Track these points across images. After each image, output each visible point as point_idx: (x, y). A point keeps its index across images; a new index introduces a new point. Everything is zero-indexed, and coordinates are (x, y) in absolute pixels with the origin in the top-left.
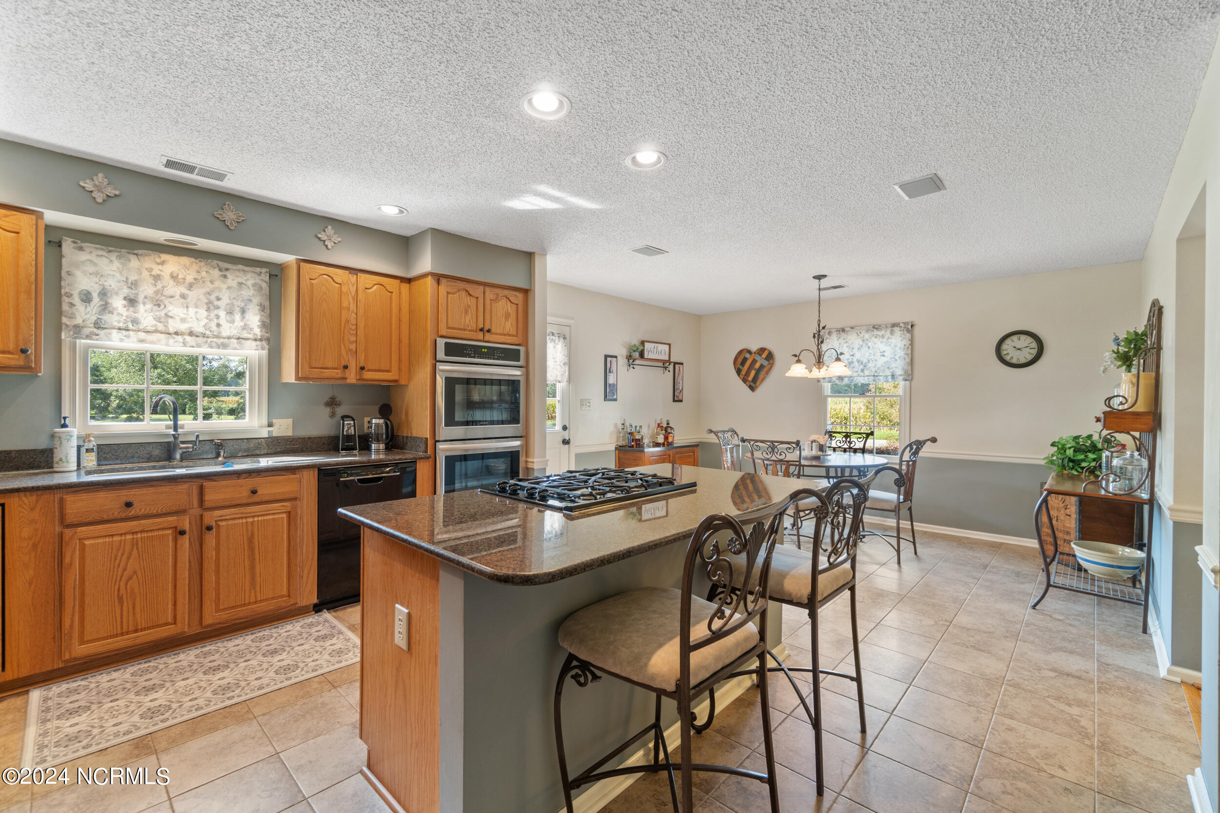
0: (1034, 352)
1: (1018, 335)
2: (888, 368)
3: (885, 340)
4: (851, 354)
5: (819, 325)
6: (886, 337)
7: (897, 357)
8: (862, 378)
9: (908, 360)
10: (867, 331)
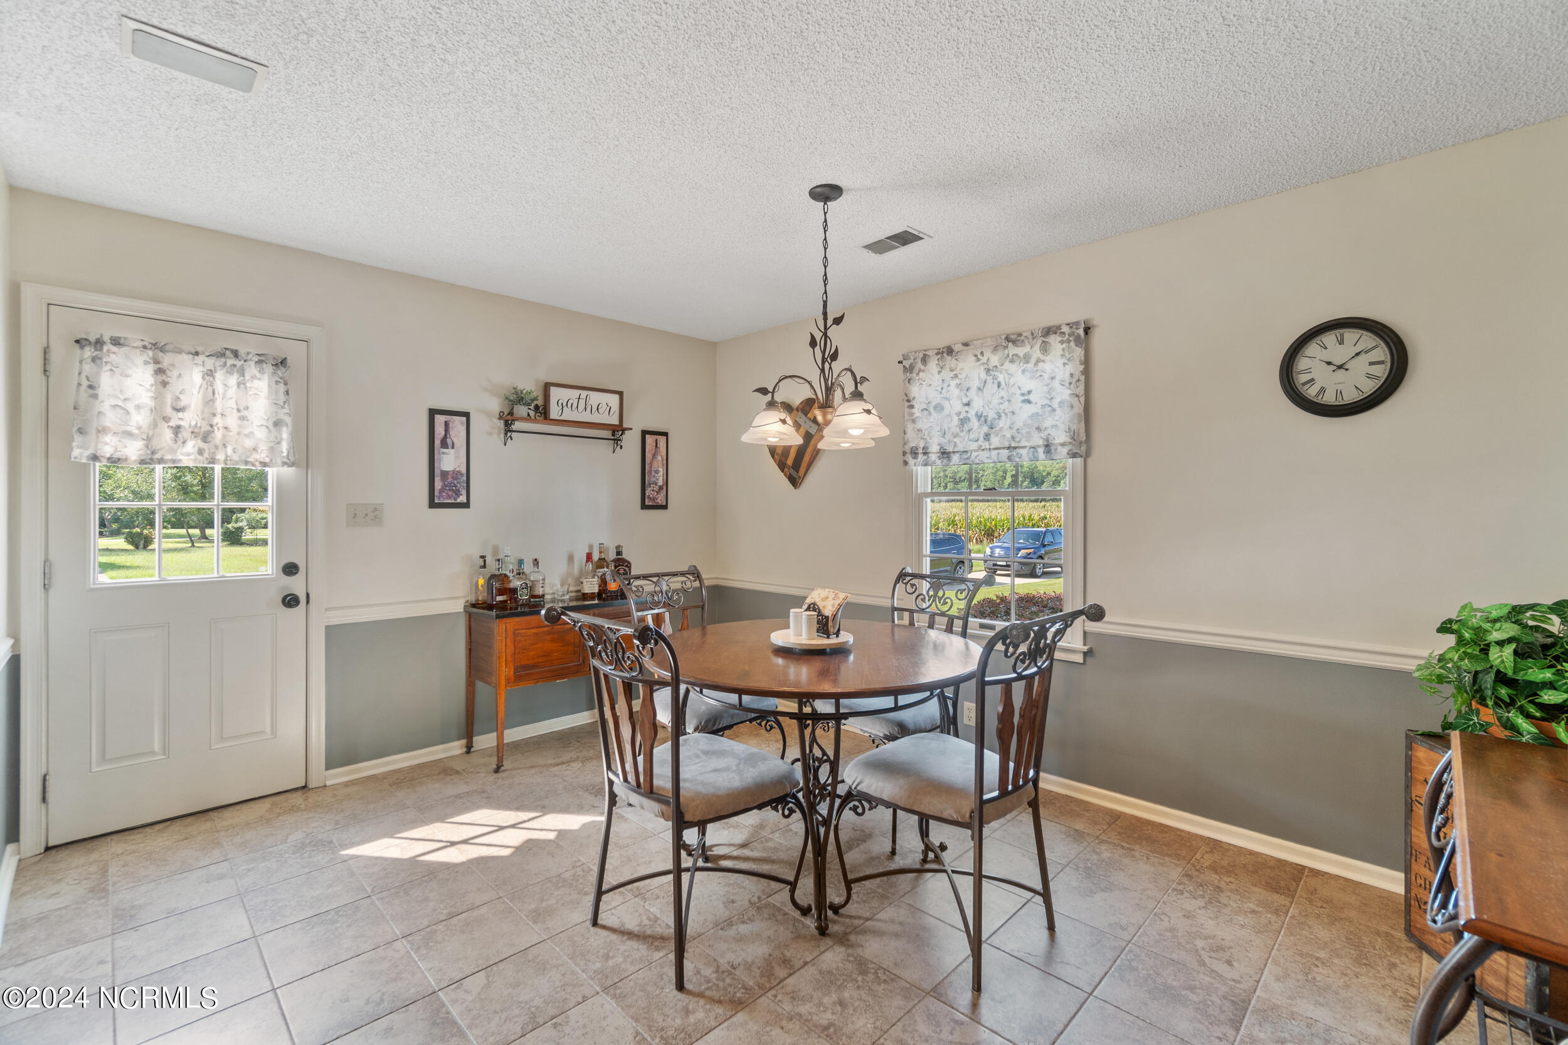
0: (1382, 372)
1: (1338, 332)
2: (1038, 429)
3: (1031, 365)
4: (965, 400)
5: (825, 314)
6: (1033, 360)
7: (1055, 404)
8: (986, 454)
9: (1079, 409)
10: (995, 349)
